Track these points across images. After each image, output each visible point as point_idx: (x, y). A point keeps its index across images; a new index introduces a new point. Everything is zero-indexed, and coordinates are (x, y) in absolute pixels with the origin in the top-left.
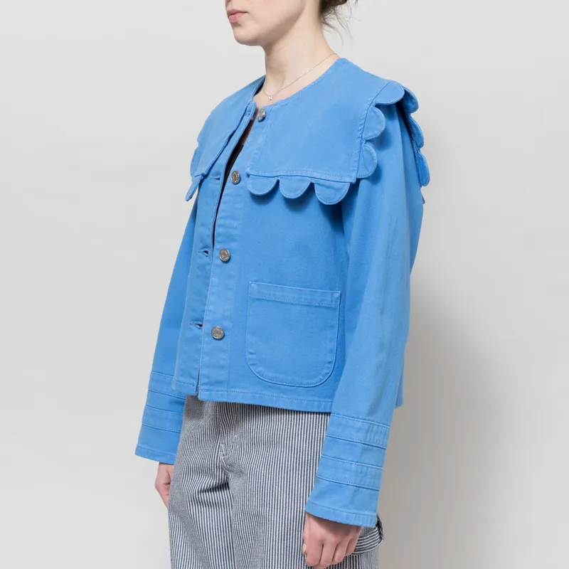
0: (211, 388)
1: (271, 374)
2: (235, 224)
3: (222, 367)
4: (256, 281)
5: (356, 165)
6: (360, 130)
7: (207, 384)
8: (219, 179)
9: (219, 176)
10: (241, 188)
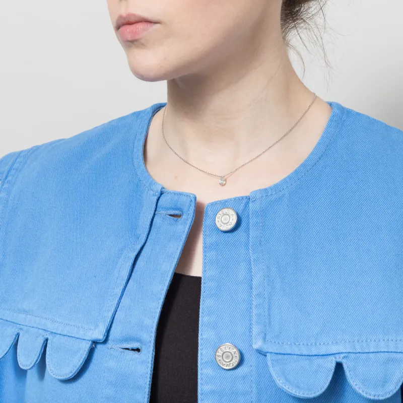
8: (138, 350)
9: (135, 345)
10: (244, 377)
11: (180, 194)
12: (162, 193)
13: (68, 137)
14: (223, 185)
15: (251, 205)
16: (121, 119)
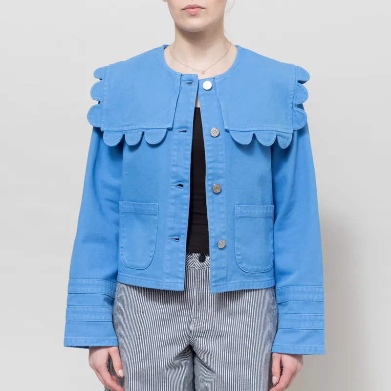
0: (217, 283)
1: (250, 268)
2: (221, 166)
3: (223, 268)
4: (238, 205)
5: (291, 121)
6: (291, 98)
7: (214, 282)
8: (185, 131)
9: (184, 129)
10: (220, 140)
11: (191, 75)
12: (182, 75)
13: (125, 60)
14: (203, 74)
15: (216, 80)
16: (149, 52)
